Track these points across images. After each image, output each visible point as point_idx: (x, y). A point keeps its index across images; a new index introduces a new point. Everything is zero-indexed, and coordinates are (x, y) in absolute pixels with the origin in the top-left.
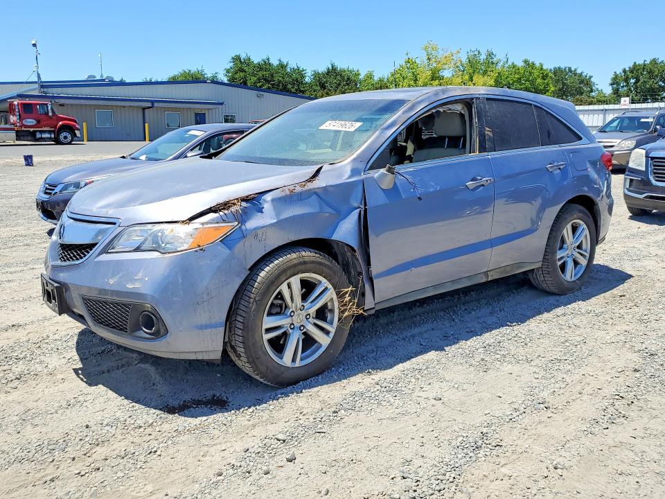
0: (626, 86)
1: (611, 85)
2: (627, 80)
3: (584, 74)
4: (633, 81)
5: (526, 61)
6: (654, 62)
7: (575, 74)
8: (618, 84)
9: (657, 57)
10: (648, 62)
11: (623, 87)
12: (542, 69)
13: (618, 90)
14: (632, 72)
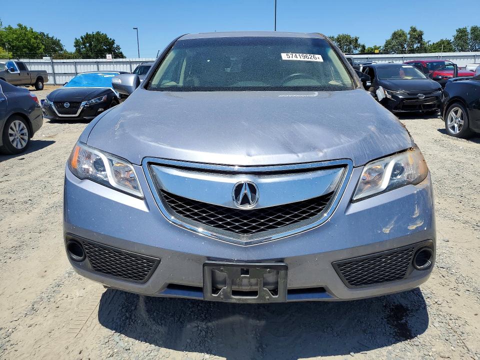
0: (84, 48)
1: (75, 46)
2: (84, 44)
3: (55, 38)
4: (88, 45)
5: (20, 25)
6: (98, 33)
7: (48, 38)
8: (79, 46)
9: (99, 31)
10: (94, 33)
11: (83, 48)
12: (32, 32)
13: (79, 50)
14: (86, 38)
